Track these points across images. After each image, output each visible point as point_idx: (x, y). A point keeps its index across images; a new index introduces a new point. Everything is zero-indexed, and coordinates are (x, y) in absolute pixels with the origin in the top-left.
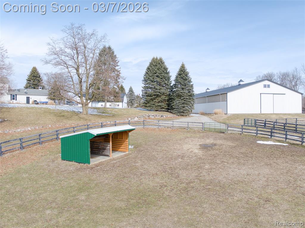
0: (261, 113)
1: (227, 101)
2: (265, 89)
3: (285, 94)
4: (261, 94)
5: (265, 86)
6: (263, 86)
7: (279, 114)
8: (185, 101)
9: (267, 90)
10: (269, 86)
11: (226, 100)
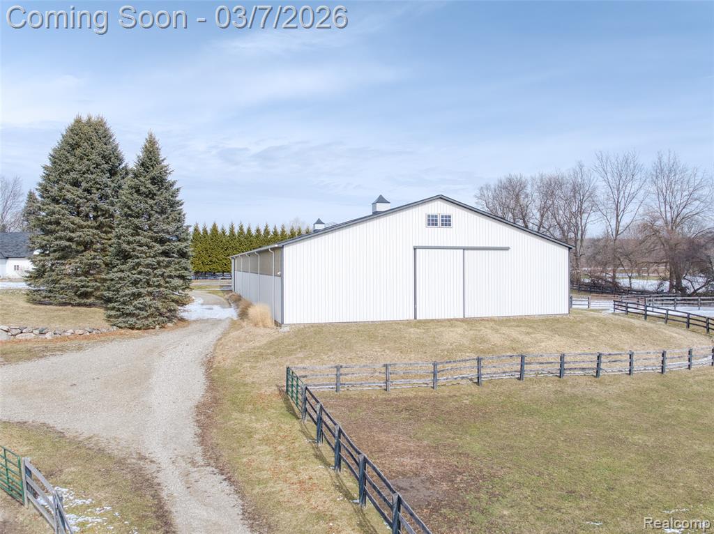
0: (415, 318)
1: (281, 276)
2: (433, 229)
3: (507, 249)
4: (415, 249)
5: (432, 221)
6: (424, 221)
7: (483, 319)
8: (140, 273)
9: (439, 235)
10: (447, 221)
11: (279, 273)
